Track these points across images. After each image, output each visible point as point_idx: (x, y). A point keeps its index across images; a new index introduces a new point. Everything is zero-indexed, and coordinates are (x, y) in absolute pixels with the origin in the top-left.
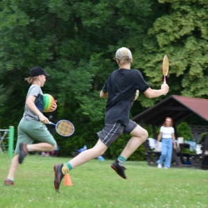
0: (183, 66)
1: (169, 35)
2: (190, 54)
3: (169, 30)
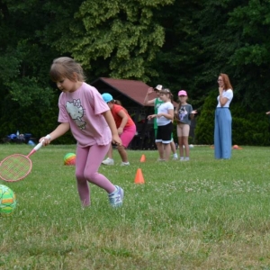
0: (110, 49)
1: (95, 18)
2: (117, 37)
3: (95, 14)
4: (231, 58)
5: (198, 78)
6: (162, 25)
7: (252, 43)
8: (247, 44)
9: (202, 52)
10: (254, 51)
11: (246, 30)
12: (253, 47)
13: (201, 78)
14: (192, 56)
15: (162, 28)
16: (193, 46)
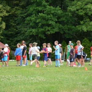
4: (26, 33)
5: (16, 39)
6: (5, 22)
7: (33, 28)
8: (31, 29)
9: (17, 31)
10: (33, 31)
11: (31, 24)
12: (33, 29)
13: (17, 39)
14: (14, 32)
15: (5, 23)
16: (14, 29)
